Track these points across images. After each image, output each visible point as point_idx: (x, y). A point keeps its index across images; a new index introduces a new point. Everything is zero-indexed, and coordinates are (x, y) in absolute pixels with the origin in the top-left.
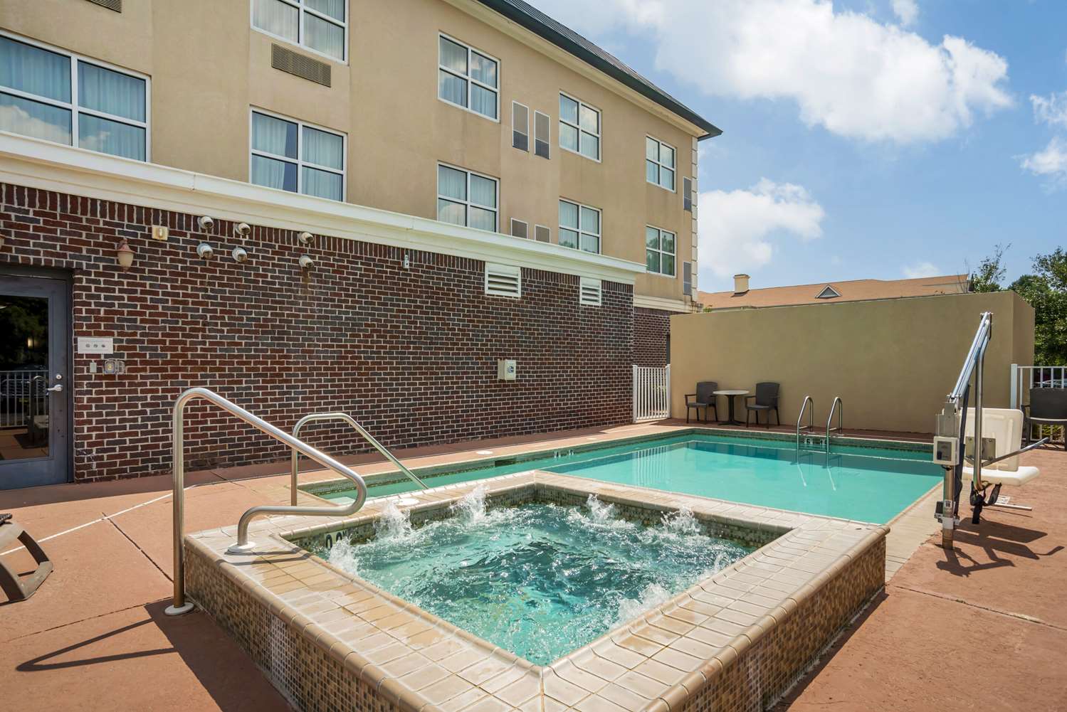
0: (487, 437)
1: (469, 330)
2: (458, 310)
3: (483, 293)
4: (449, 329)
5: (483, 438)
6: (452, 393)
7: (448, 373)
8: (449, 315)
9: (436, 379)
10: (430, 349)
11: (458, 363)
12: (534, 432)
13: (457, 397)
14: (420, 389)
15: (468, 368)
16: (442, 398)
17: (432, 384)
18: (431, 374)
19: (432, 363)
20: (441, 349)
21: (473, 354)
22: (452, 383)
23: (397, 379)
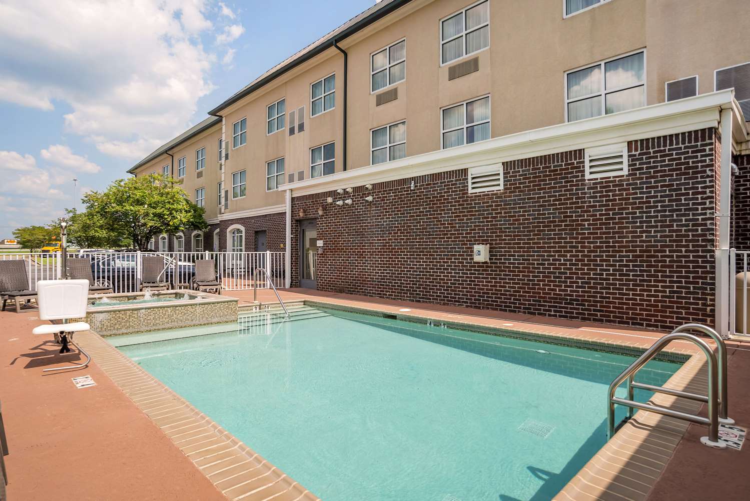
0: (471, 307)
1: (456, 223)
2: (447, 210)
3: (467, 193)
4: (441, 224)
5: (467, 306)
6: (444, 269)
7: (441, 255)
8: (441, 214)
9: (433, 259)
10: (429, 238)
11: (448, 248)
12: (519, 312)
13: (447, 273)
14: (423, 265)
15: (455, 252)
16: (437, 272)
17: (430, 262)
18: (430, 255)
19: (430, 248)
20: (436, 238)
21: (459, 241)
22: (444, 262)
23: (410, 258)
